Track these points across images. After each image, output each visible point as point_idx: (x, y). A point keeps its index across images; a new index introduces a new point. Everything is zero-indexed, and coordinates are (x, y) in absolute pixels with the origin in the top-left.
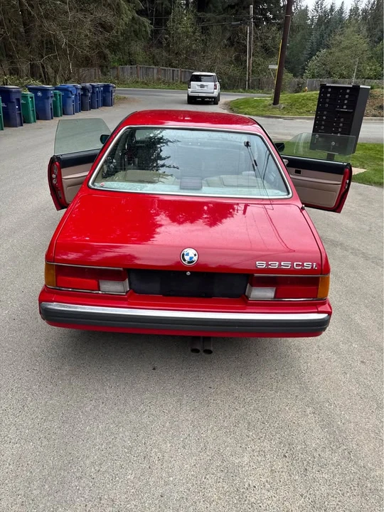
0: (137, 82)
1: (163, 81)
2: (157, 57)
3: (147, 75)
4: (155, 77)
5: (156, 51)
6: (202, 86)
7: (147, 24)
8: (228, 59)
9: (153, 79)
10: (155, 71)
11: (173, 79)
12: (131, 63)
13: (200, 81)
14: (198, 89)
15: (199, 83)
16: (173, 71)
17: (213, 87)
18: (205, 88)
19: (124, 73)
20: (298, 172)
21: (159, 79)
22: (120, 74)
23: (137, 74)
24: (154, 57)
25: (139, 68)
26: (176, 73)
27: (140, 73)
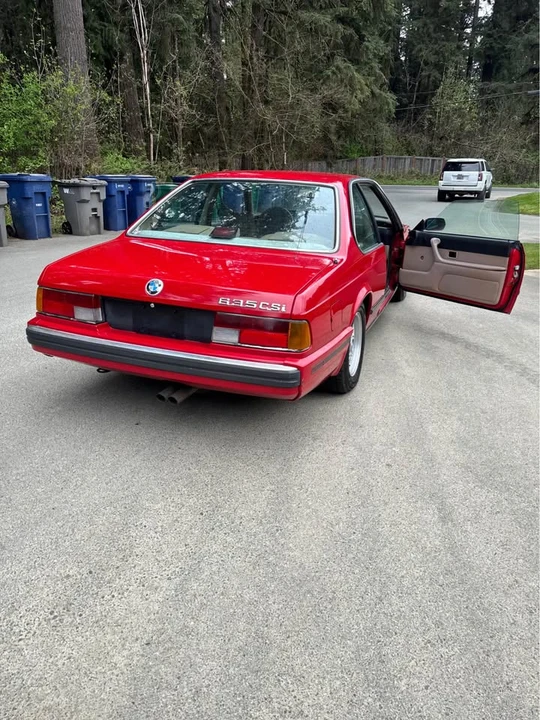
0: (381, 177)
1: (417, 175)
2: (414, 143)
3: (396, 167)
4: (407, 170)
5: (412, 137)
6: (460, 177)
7: (391, 101)
8: (519, 141)
9: (404, 172)
10: (408, 162)
11: (432, 171)
12: (376, 153)
13: (460, 170)
14: (454, 180)
15: (456, 173)
16: (433, 161)
17: (477, 177)
18: (465, 179)
19: (364, 165)
20: (452, 255)
21: (412, 172)
22: (360, 166)
23: (383, 167)
24: (409, 143)
25: (385, 159)
26: (436, 163)
27: (387, 165)
